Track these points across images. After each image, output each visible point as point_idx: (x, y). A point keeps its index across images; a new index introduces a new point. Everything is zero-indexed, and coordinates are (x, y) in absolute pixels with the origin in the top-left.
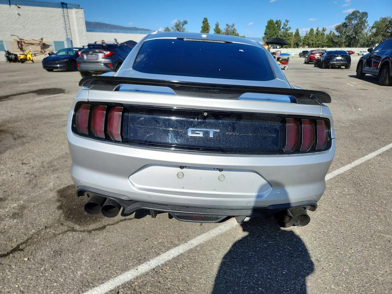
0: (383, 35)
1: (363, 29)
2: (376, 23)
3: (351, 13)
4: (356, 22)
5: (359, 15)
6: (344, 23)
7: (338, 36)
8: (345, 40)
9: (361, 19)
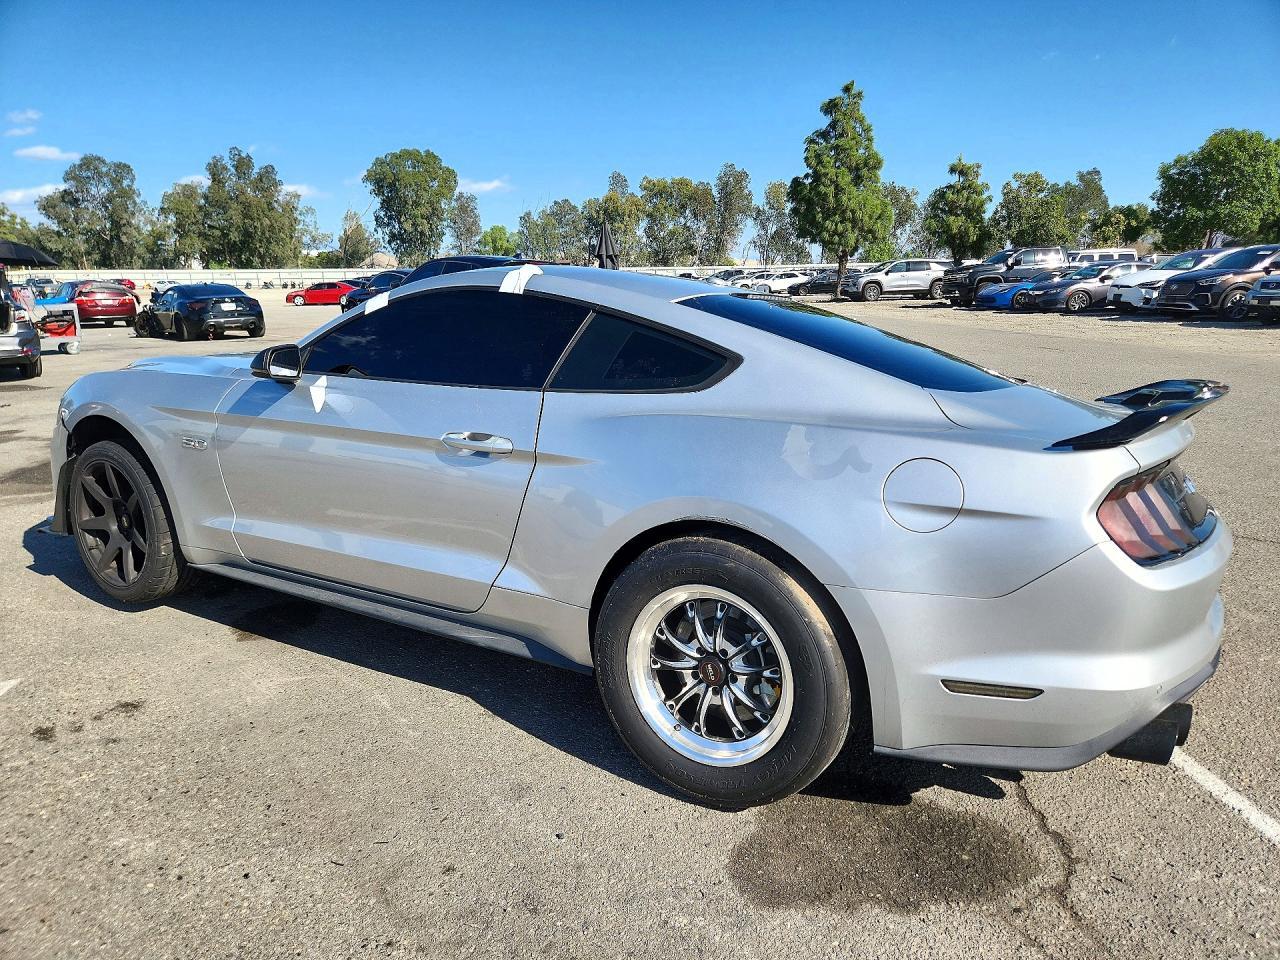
0: (200, 235)
1: (133, 214)
2: (166, 197)
3: (78, 162)
4: (104, 191)
5: (104, 169)
6: (65, 191)
7: (59, 234)
8: (86, 245)
9: (116, 182)
